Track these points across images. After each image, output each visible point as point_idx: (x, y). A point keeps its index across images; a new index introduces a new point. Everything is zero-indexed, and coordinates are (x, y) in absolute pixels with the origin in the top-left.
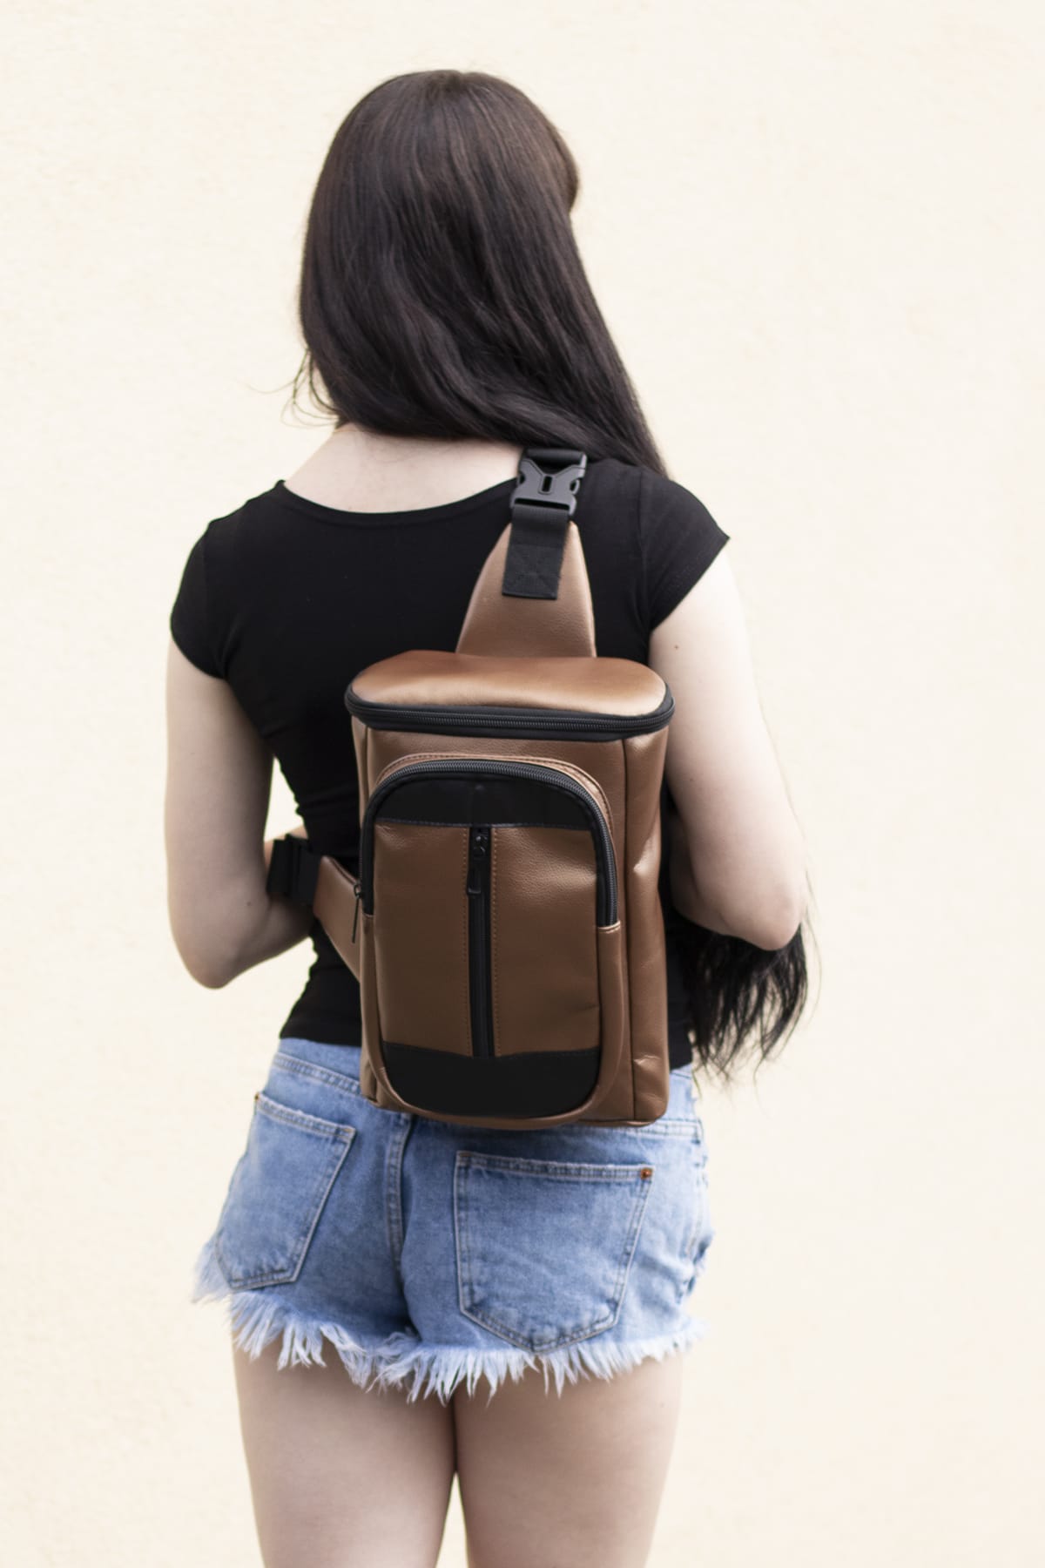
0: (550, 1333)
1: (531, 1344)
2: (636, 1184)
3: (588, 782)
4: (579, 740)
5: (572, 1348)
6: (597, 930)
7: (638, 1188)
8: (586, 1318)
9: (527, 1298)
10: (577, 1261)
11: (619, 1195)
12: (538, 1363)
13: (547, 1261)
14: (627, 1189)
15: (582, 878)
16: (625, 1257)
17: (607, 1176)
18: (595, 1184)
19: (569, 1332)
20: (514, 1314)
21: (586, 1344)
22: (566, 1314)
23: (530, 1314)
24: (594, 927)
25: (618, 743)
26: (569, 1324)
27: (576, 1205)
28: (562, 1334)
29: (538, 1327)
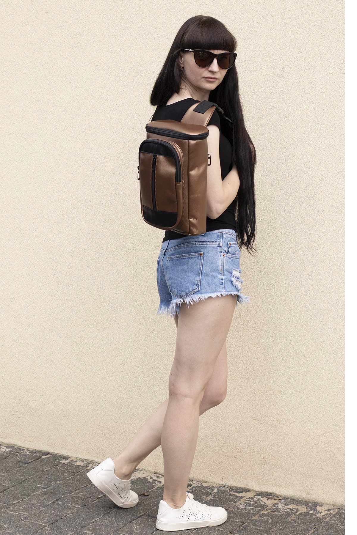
0: (184, 294)
1: (181, 297)
2: (199, 257)
3: (178, 148)
4: (179, 139)
5: (190, 297)
6: (175, 183)
7: (199, 258)
8: (191, 289)
9: (177, 286)
10: (187, 276)
11: (195, 260)
12: (184, 301)
13: (180, 277)
14: (197, 258)
15: (173, 170)
16: (199, 274)
17: (191, 256)
18: (189, 258)
19: (188, 293)
20: (176, 290)
21: (193, 295)
22: (186, 289)
23: (179, 290)
24: (175, 182)
25: (187, 141)
26: (187, 291)
27: (185, 263)
28: (186, 294)
29: (181, 292)
